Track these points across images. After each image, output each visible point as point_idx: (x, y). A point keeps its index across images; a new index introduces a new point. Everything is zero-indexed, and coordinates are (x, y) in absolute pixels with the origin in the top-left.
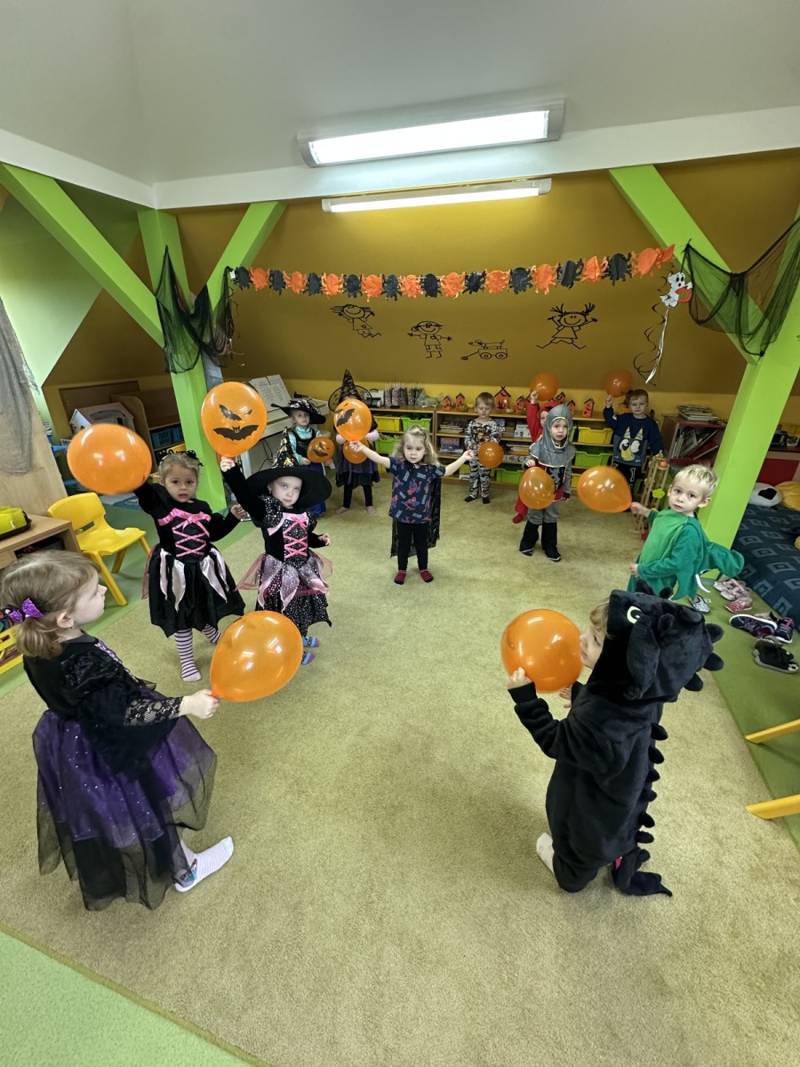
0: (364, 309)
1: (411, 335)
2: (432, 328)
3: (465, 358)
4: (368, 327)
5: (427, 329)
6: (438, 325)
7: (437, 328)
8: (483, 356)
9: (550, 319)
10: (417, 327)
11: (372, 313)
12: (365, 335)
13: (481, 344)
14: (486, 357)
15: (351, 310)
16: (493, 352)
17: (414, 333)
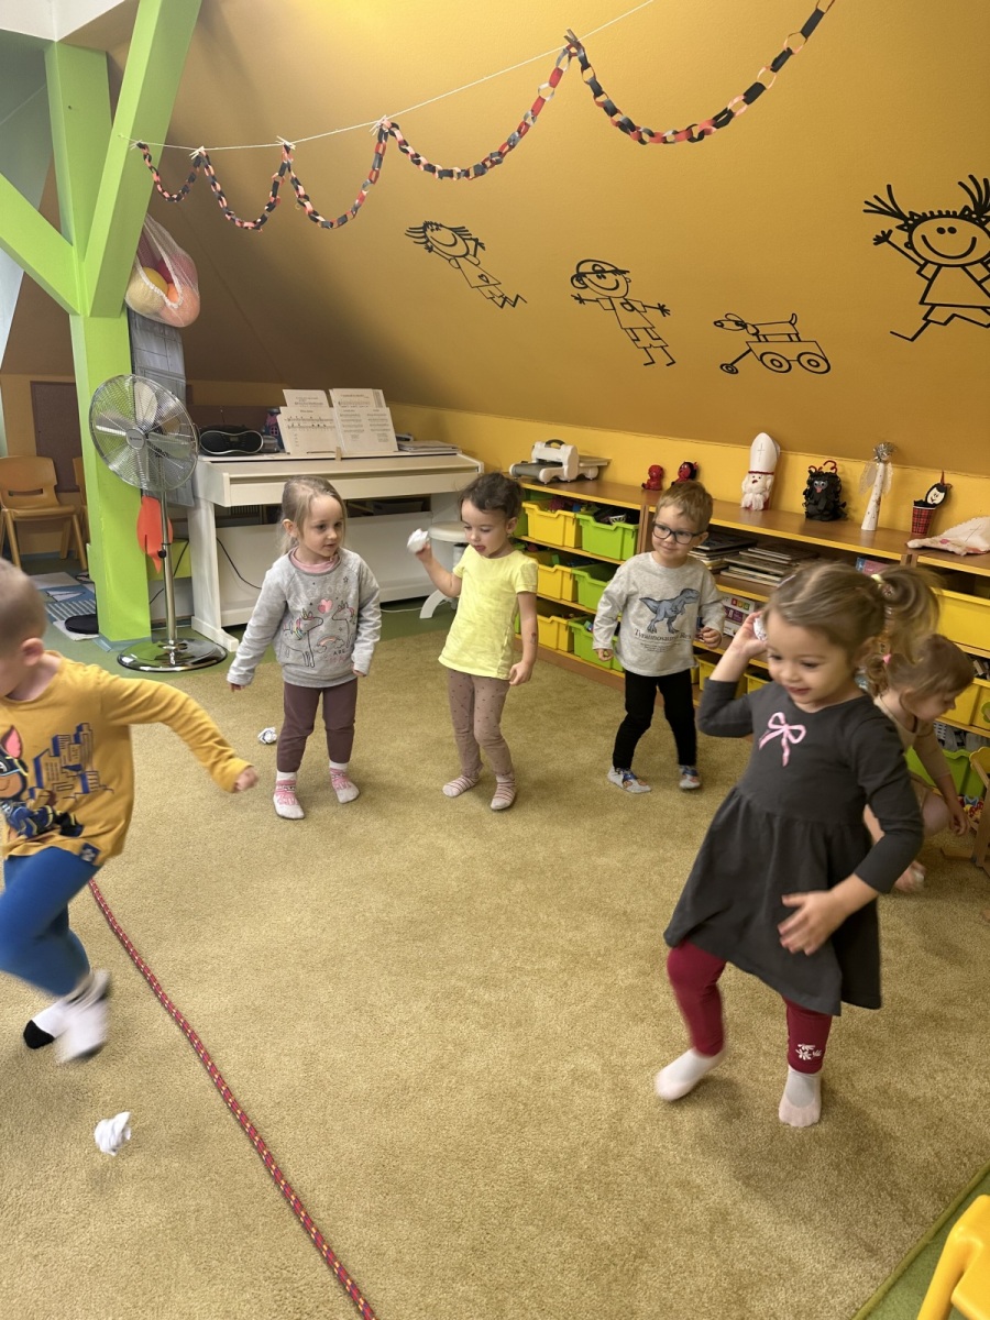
0: (459, 232)
1: (581, 301)
2: (610, 280)
3: (730, 368)
4: (492, 281)
5: (601, 282)
6: (616, 272)
7: (620, 278)
8: (767, 359)
9: (878, 240)
10: (579, 276)
11: (478, 243)
12: (500, 301)
13: (744, 326)
14: (780, 366)
15: (436, 235)
16: (791, 351)
17: (584, 294)
